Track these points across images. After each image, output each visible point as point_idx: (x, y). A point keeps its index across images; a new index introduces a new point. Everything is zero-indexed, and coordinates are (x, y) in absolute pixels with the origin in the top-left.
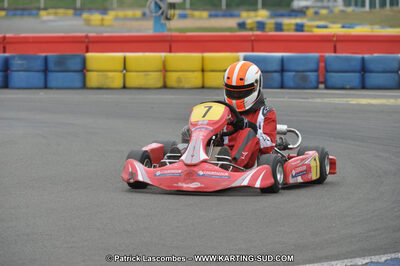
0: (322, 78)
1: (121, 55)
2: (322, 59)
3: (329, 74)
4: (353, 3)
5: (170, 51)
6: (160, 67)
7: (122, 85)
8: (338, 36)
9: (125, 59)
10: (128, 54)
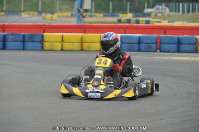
0: (159, 47)
1: (61, 34)
2: (159, 37)
3: (162, 45)
4: (174, 10)
5: (85, 33)
6: (80, 40)
7: (61, 49)
8: (166, 26)
9: (62, 36)
10: (64, 34)
